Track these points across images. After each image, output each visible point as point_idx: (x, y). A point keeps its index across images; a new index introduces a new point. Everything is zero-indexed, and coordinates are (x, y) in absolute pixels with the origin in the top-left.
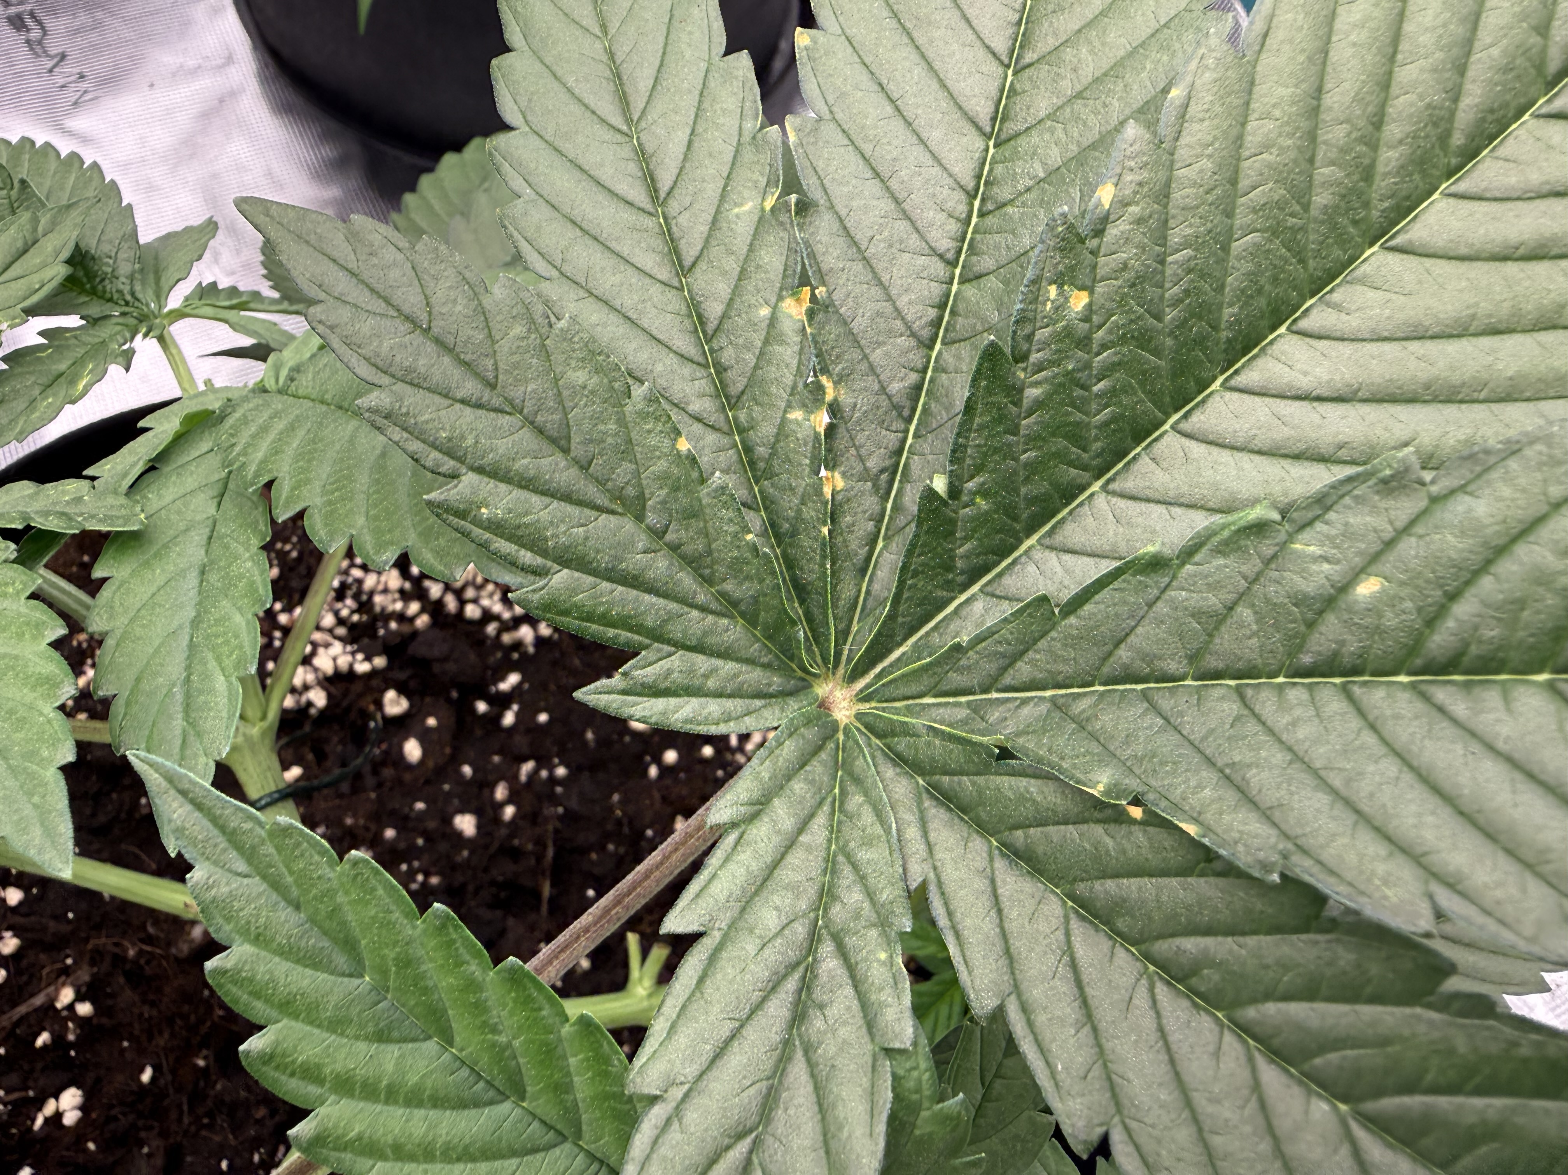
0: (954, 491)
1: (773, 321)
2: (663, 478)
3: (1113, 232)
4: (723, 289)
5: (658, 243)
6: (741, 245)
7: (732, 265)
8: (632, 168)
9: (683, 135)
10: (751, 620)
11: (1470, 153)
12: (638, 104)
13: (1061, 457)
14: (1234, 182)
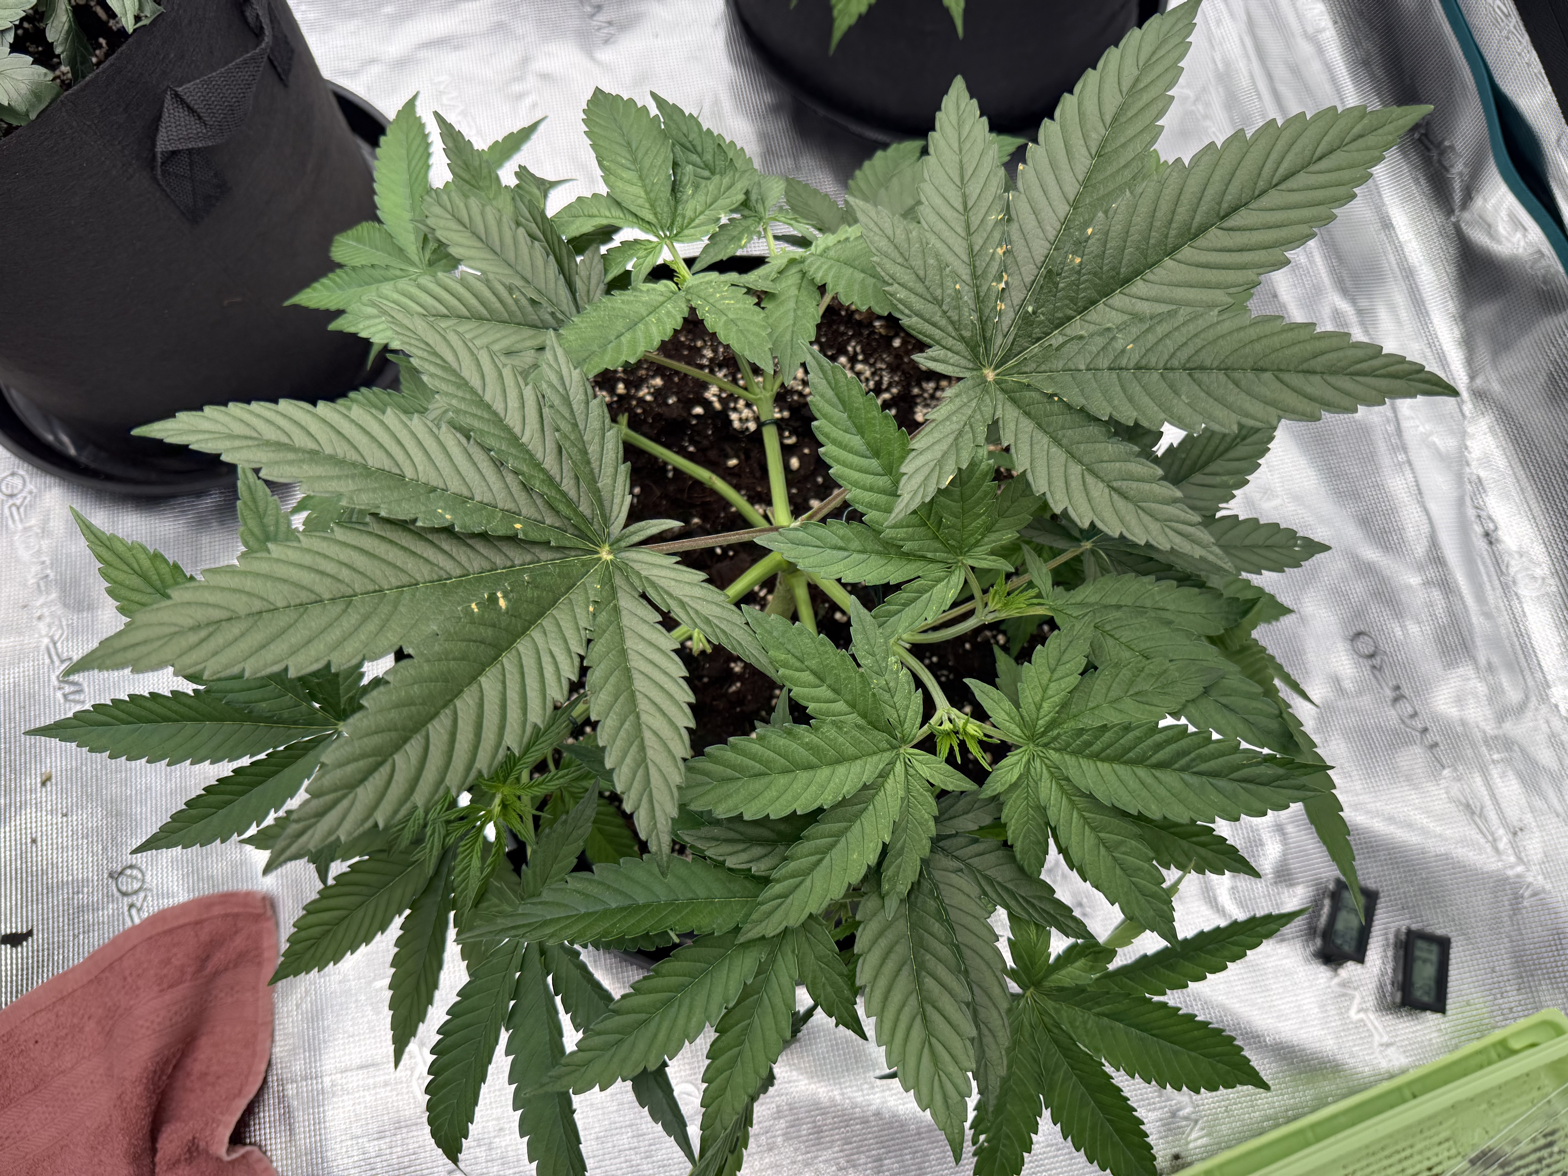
0: (1034, 312)
1: (993, 254)
2: (949, 295)
3: (1090, 242)
4: (980, 242)
5: (963, 224)
6: (989, 228)
7: (985, 235)
8: (960, 199)
9: (978, 191)
10: (967, 344)
11: (1196, 236)
12: (966, 178)
13: (1067, 306)
14: (1127, 232)
